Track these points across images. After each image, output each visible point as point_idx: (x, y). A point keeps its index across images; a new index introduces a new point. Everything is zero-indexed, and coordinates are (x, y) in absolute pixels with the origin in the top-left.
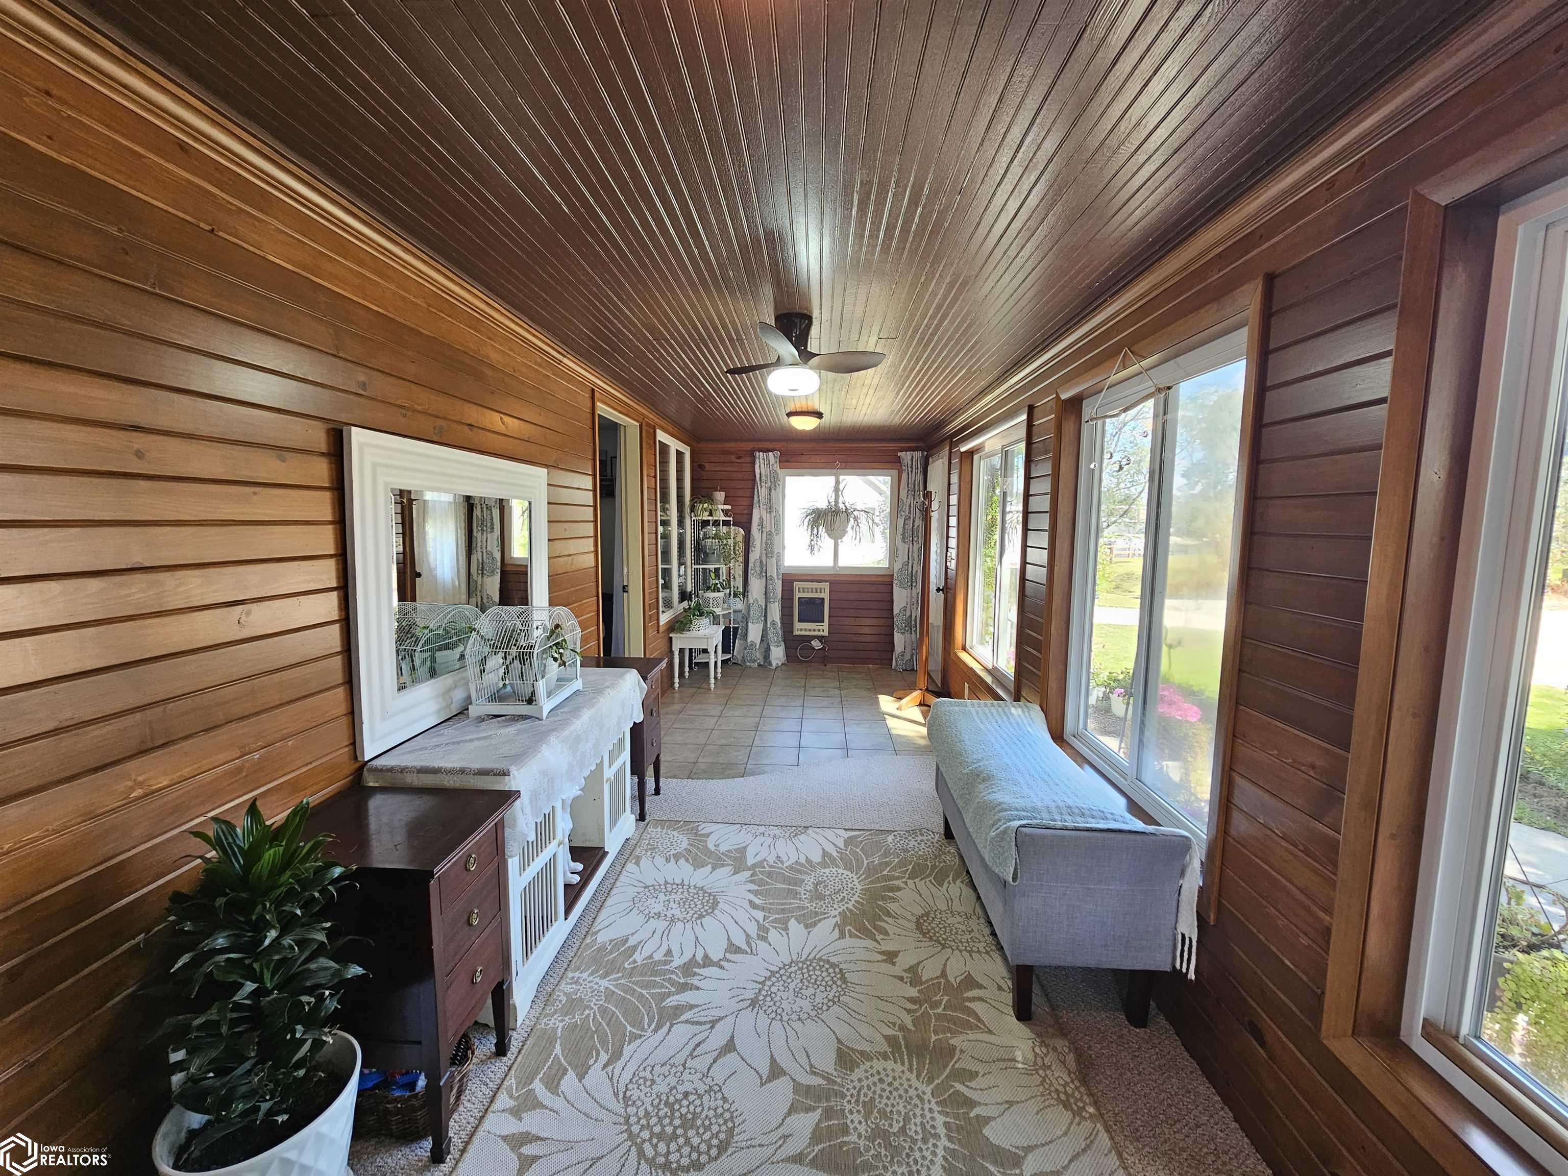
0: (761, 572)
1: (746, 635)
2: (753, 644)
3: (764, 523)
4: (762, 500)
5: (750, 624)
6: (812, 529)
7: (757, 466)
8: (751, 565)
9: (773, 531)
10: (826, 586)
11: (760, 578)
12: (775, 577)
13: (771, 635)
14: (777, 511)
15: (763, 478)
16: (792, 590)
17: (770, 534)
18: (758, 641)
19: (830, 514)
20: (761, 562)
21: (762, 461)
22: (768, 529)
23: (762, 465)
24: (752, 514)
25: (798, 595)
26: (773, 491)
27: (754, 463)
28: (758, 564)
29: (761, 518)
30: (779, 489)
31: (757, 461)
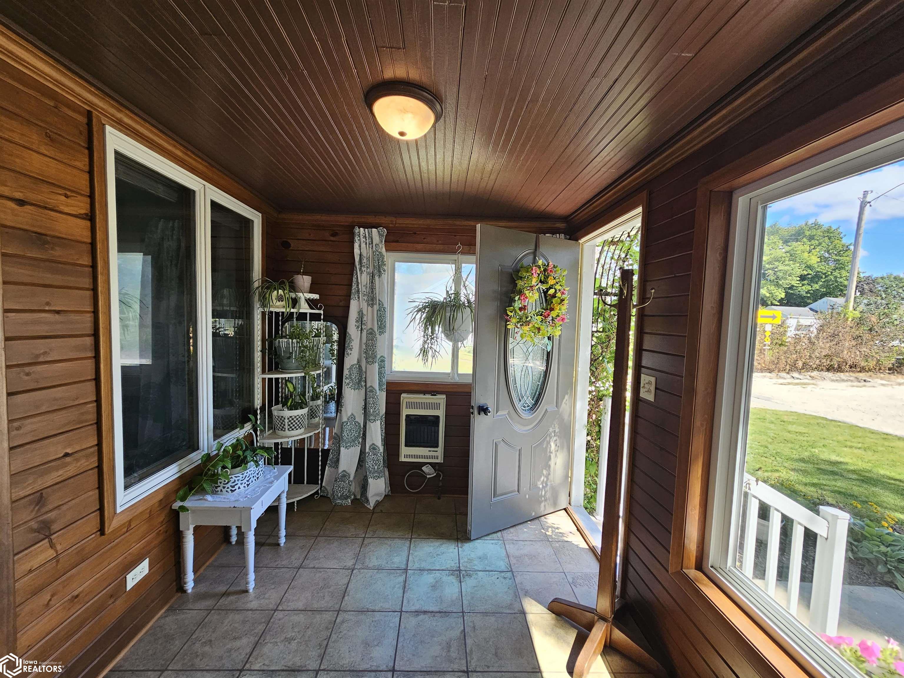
0: (360, 381)
1: (337, 461)
2: (345, 475)
3: (365, 319)
4: (362, 289)
5: (342, 449)
6: (426, 328)
7: (356, 245)
8: (346, 372)
9: (376, 329)
10: (441, 399)
11: (358, 388)
12: (377, 387)
13: (369, 464)
14: (381, 304)
15: (365, 260)
16: (398, 404)
17: (371, 333)
18: (352, 471)
19: (448, 309)
20: (360, 366)
21: (363, 240)
22: (369, 326)
23: (363, 245)
24: (348, 307)
25: (405, 412)
26: (377, 278)
27: (352, 242)
28: (355, 371)
29: (361, 314)
30: (385, 277)
31: (357, 239)
